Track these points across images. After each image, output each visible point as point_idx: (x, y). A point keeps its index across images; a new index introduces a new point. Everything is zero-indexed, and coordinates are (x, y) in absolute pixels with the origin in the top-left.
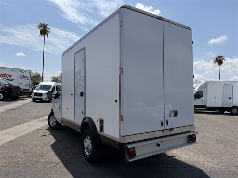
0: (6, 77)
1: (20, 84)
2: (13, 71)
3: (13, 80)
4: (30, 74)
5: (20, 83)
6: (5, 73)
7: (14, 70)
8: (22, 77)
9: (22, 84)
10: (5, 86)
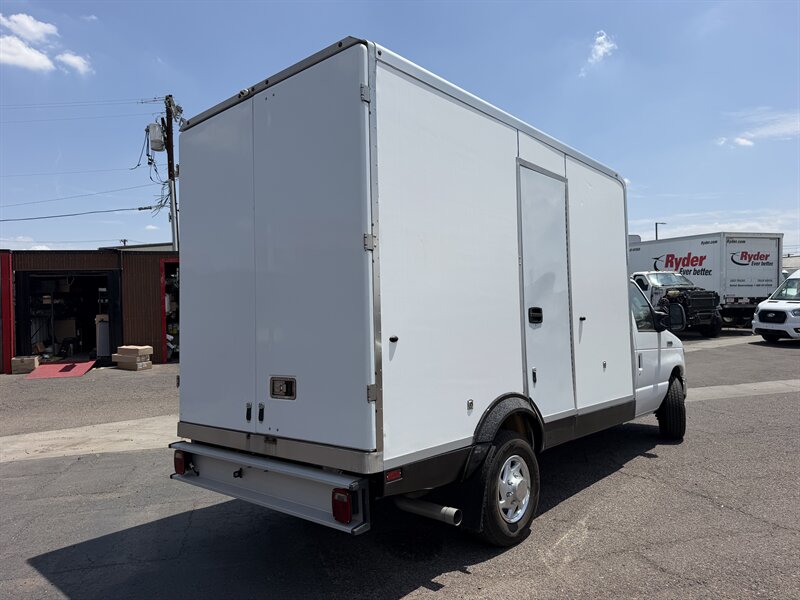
0: (693, 265)
1: (733, 283)
2: (707, 243)
3: (707, 272)
4: (774, 242)
5: (732, 281)
6: (690, 254)
7: (710, 240)
8: (737, 258)
9: (741, 283)
10: (667, 296)
